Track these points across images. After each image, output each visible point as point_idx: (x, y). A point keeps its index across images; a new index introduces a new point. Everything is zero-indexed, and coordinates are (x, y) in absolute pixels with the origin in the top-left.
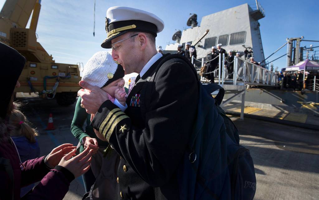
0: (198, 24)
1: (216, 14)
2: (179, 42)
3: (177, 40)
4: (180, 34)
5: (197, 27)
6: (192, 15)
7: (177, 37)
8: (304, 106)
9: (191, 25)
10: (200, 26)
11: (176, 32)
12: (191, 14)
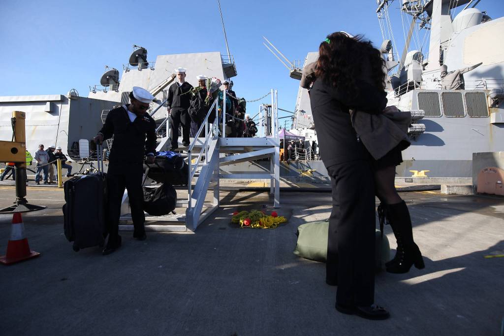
0: (150, 65)
1: (178, 56)
2: (115, 88)
3: (111, 86)
4: (116, 75)
5: (148, 70)
6: (138, 49)
7: (112, 81)
8: (303, 174)
9: (137, 65)
10: (154, 69)
11: (108, 70)
12: (136, 46)
